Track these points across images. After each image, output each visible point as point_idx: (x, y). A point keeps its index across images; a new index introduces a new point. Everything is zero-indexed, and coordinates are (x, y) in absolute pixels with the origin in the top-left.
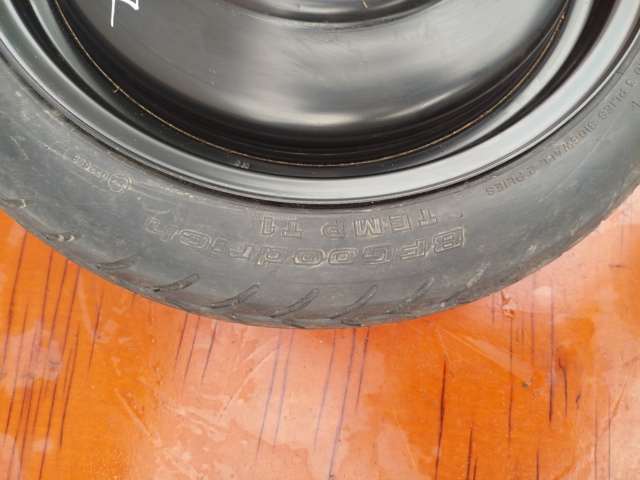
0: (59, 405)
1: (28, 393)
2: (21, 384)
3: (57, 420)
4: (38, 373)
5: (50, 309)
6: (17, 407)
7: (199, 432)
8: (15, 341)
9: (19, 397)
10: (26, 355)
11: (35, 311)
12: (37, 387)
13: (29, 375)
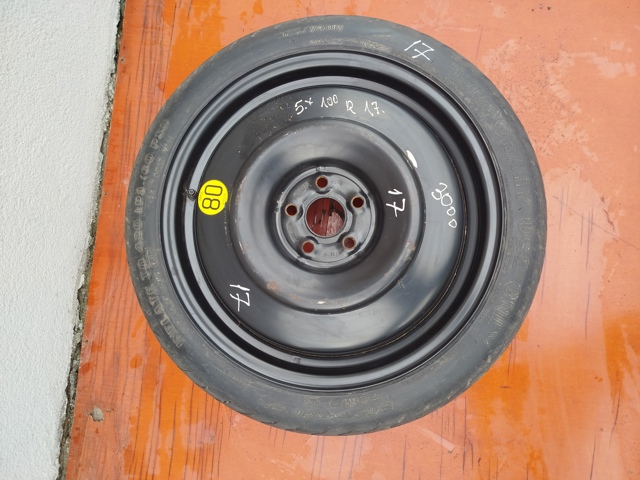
0: (216, 457)
1: (202, 450)
2: (198, 446)
3: (216, 464)
4: (205, 441)
5: (209, 410)
6: (197, 458)
7: (282, 471)
8: (194, 426)
9: (197, 453)
10: (199, 433)
11: (202, 411)
12: (206, 449)
13: (201, 442)
